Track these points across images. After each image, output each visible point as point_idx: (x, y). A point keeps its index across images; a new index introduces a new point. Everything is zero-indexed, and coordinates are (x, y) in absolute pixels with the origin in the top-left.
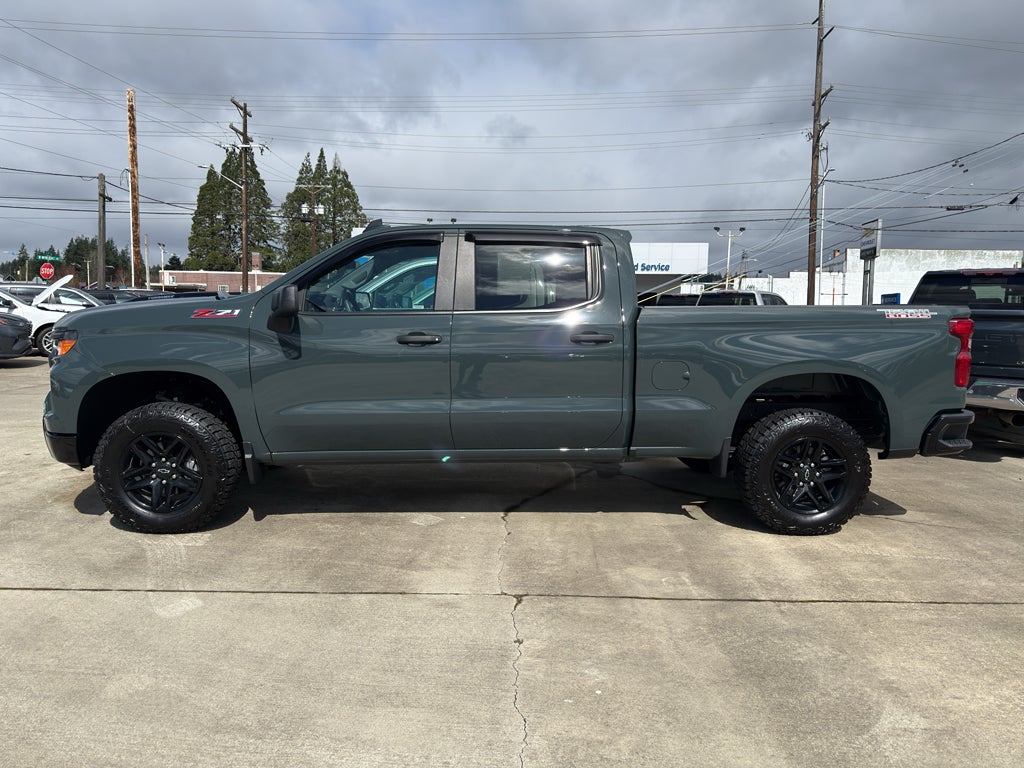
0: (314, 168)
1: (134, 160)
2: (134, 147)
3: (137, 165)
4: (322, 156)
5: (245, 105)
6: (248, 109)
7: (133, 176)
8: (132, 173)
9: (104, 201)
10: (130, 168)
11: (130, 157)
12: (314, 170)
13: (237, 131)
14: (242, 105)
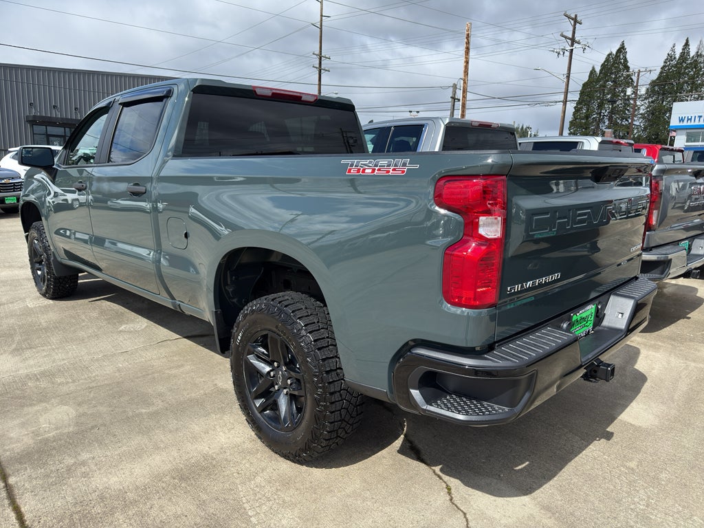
0: (677, 56)
1: (466, 72)
2: (467, 62)
3: (467, 74)
4: (687, 44)
5: (576, 16)
6: (578, 19)
7: (465, 83)
8: (464, 80)
9: (454, 101)
10: (463, 77)
11: (463, 69)
12: (677, 58)
13: (566, 37)
14: (573, 16)
